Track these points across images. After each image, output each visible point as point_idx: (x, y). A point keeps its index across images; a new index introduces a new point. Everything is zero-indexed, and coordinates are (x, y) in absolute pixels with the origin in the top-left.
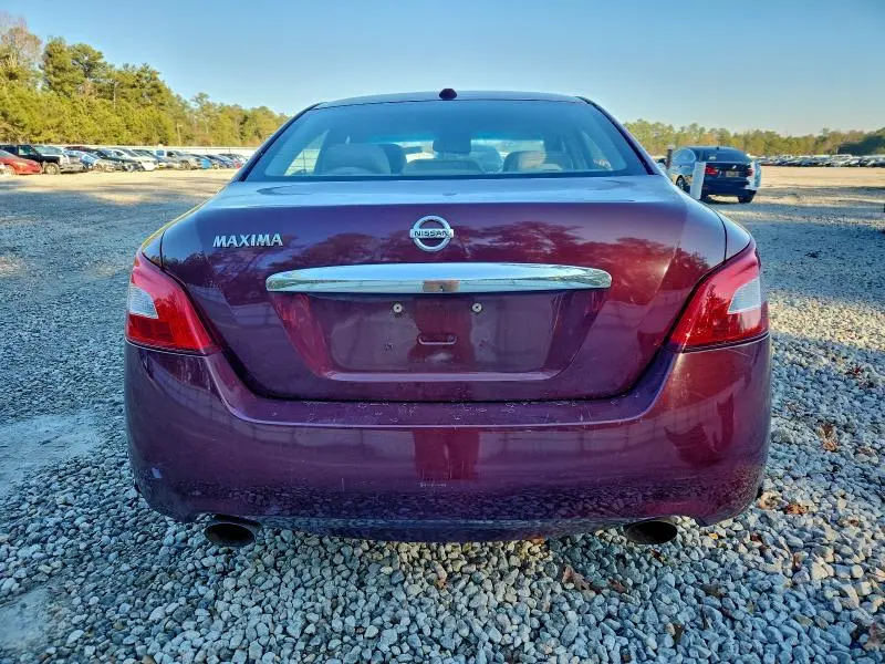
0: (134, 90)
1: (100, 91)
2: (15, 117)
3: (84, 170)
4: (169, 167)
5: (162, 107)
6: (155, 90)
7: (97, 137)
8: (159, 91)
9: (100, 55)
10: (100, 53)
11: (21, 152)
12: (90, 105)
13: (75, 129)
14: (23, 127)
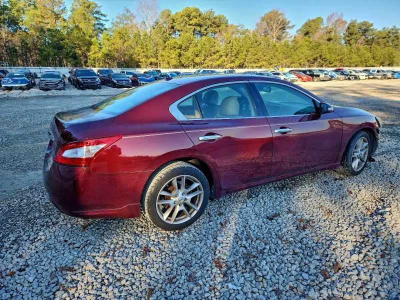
0: (385, 39)
1: (367, 42)
2: (324, 57)
3: (330, 80)
4: (374, 78)
5: (397, 47)
6: (395, 39)
7: (356, 64)
8: (398, 39)
9: (372, 25)
10: (372, 24)
11: (308, 73)
12: (358, 49)
13: (348, 60)
14: (326, 61)
